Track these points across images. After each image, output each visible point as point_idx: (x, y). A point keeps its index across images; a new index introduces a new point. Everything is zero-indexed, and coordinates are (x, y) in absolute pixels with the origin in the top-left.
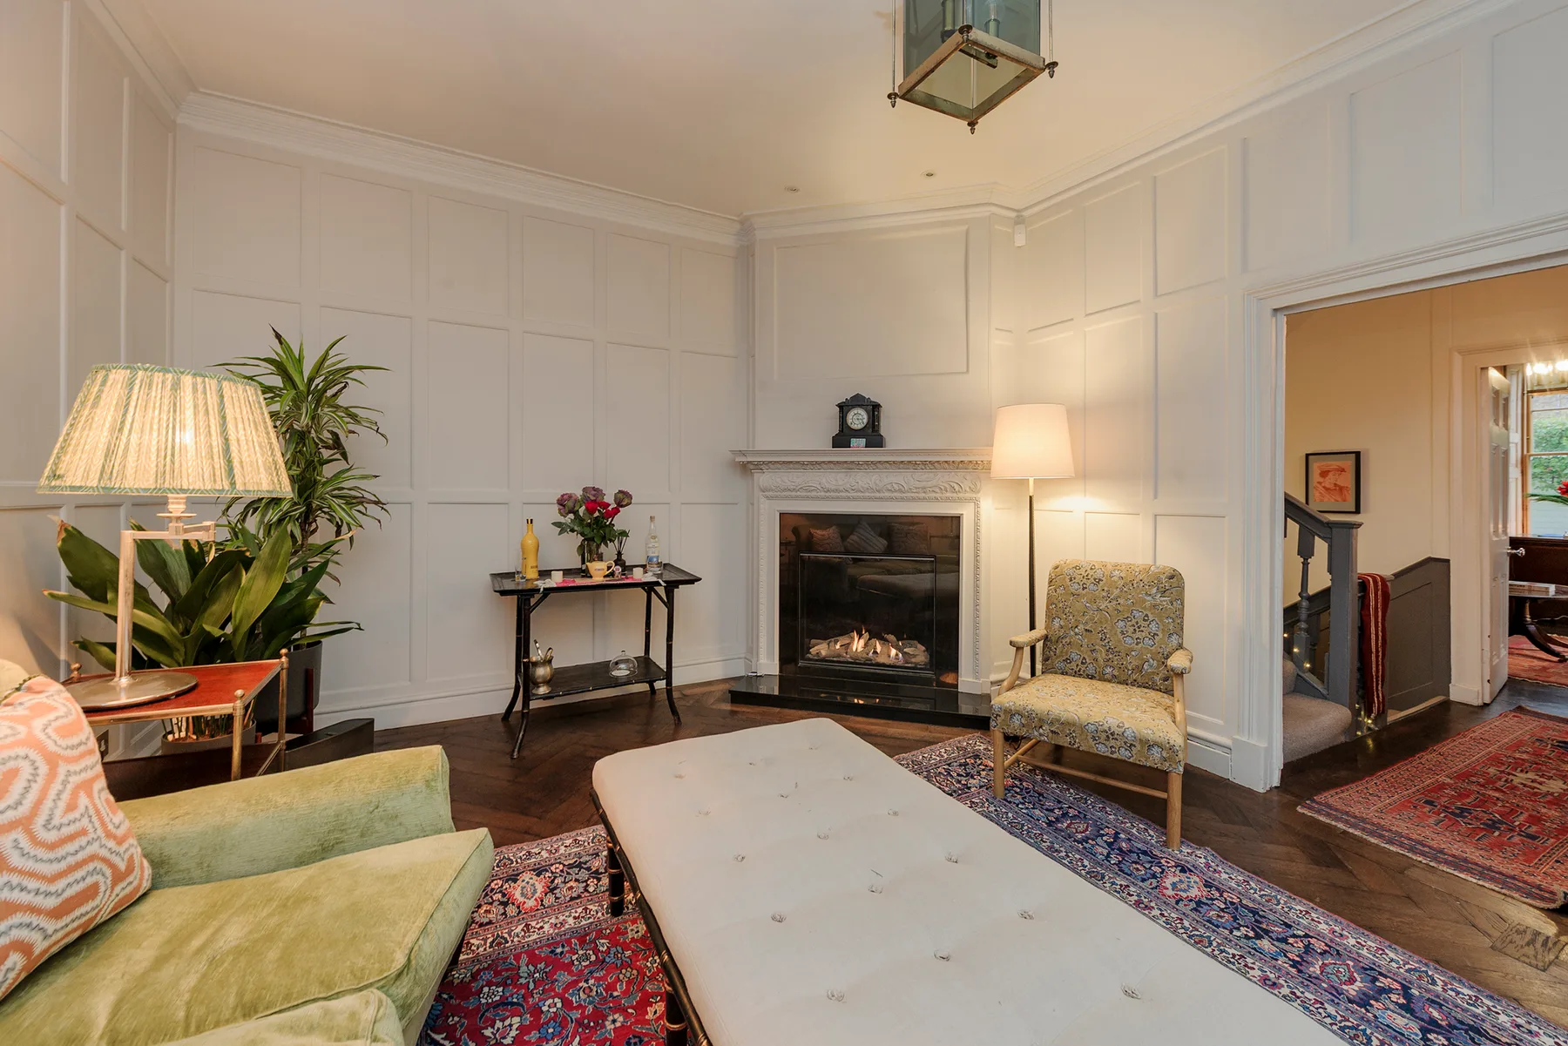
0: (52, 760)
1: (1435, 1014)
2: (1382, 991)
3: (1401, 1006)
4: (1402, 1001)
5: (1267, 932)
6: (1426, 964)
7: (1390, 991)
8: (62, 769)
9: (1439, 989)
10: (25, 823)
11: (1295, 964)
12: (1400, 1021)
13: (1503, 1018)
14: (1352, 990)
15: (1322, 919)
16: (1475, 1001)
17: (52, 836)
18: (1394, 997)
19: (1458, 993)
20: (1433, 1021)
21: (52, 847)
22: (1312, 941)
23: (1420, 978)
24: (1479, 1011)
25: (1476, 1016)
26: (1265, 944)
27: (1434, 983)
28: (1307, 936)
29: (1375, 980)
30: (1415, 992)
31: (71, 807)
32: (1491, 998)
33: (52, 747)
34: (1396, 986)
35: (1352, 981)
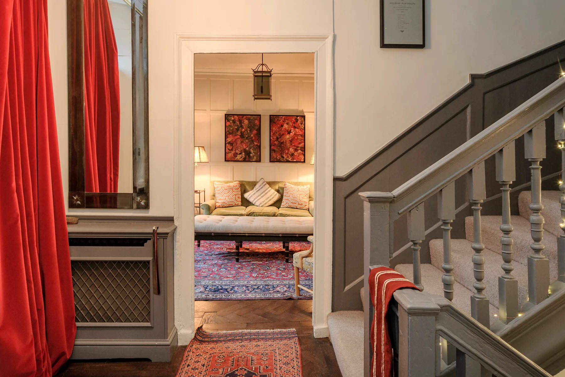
0: (298, 191)
1: (222, 291)
2: (232, 290)
3: (227, 289)
4: (228, 290)
5: (257, 289)
6: (227, 298)
7: (230, 291)
8: (299, 192)
9: (223, 295)
10: (293, 194)
11: (248, 287)
12: (226, 287)
13: (211, 296)
14: (236, 288)
15: (252, 296)
16: (216, 296)
17: (294, 196)
18: (229, 290)
19: (220, 296)
20: (221, 290)
21: (293, 197)
22: (249, 292)
23: (227, 295)
24: (215, 295)
25: (215, 294)
26: (256, 287)
27: (224, 296)
28: (251, 292)
29: (234, 291)
30: (227, 292)
31: (296, 195)
32: (214, 298)
33: (299, 189)
34: (230, 292)
35: (237, 289)
